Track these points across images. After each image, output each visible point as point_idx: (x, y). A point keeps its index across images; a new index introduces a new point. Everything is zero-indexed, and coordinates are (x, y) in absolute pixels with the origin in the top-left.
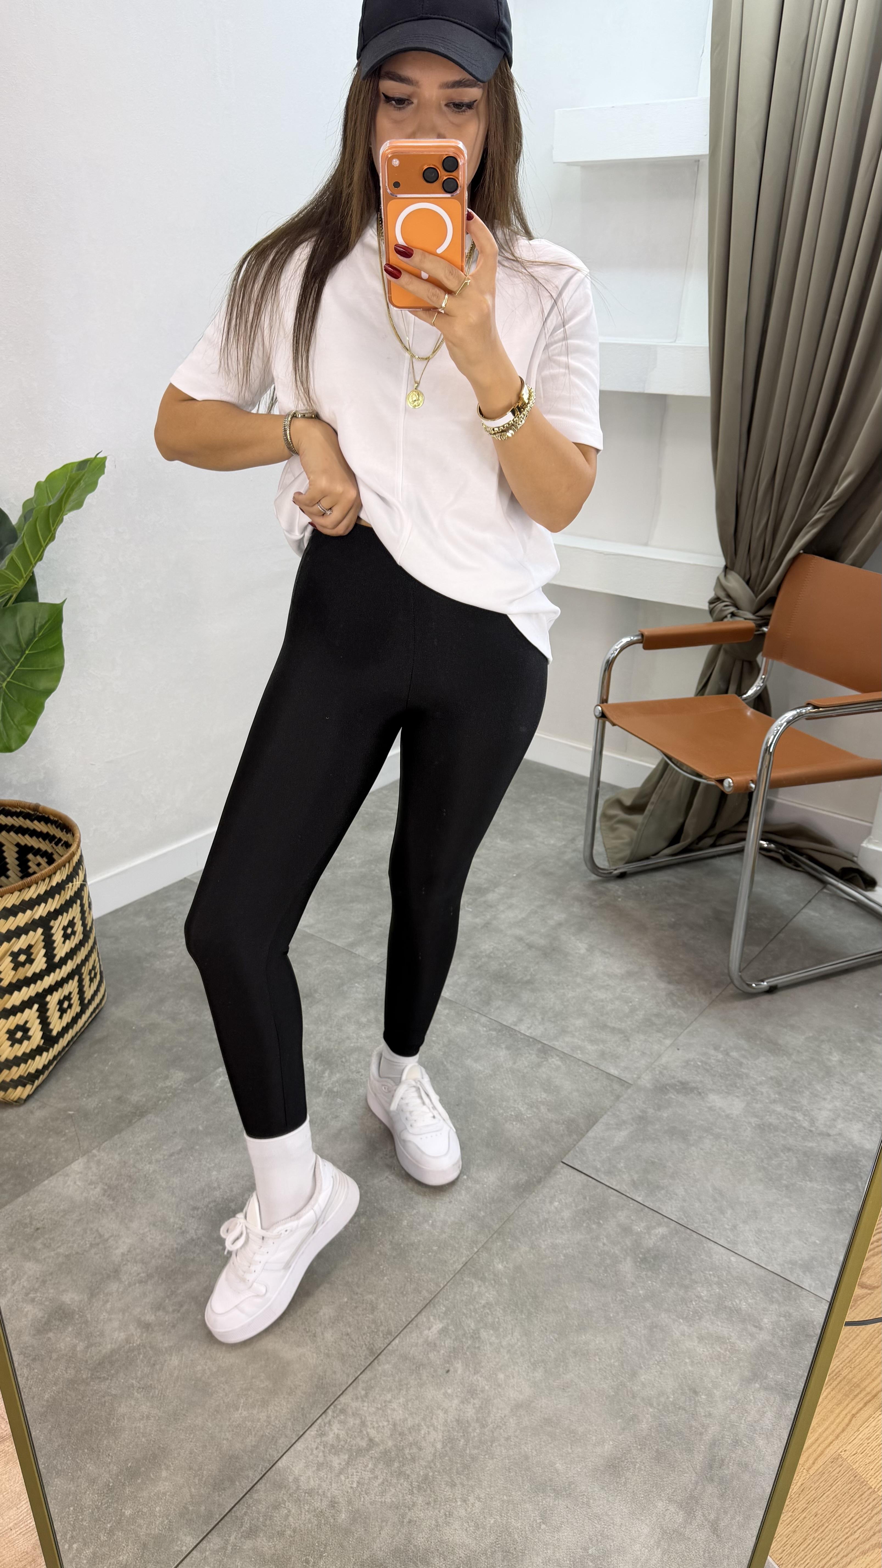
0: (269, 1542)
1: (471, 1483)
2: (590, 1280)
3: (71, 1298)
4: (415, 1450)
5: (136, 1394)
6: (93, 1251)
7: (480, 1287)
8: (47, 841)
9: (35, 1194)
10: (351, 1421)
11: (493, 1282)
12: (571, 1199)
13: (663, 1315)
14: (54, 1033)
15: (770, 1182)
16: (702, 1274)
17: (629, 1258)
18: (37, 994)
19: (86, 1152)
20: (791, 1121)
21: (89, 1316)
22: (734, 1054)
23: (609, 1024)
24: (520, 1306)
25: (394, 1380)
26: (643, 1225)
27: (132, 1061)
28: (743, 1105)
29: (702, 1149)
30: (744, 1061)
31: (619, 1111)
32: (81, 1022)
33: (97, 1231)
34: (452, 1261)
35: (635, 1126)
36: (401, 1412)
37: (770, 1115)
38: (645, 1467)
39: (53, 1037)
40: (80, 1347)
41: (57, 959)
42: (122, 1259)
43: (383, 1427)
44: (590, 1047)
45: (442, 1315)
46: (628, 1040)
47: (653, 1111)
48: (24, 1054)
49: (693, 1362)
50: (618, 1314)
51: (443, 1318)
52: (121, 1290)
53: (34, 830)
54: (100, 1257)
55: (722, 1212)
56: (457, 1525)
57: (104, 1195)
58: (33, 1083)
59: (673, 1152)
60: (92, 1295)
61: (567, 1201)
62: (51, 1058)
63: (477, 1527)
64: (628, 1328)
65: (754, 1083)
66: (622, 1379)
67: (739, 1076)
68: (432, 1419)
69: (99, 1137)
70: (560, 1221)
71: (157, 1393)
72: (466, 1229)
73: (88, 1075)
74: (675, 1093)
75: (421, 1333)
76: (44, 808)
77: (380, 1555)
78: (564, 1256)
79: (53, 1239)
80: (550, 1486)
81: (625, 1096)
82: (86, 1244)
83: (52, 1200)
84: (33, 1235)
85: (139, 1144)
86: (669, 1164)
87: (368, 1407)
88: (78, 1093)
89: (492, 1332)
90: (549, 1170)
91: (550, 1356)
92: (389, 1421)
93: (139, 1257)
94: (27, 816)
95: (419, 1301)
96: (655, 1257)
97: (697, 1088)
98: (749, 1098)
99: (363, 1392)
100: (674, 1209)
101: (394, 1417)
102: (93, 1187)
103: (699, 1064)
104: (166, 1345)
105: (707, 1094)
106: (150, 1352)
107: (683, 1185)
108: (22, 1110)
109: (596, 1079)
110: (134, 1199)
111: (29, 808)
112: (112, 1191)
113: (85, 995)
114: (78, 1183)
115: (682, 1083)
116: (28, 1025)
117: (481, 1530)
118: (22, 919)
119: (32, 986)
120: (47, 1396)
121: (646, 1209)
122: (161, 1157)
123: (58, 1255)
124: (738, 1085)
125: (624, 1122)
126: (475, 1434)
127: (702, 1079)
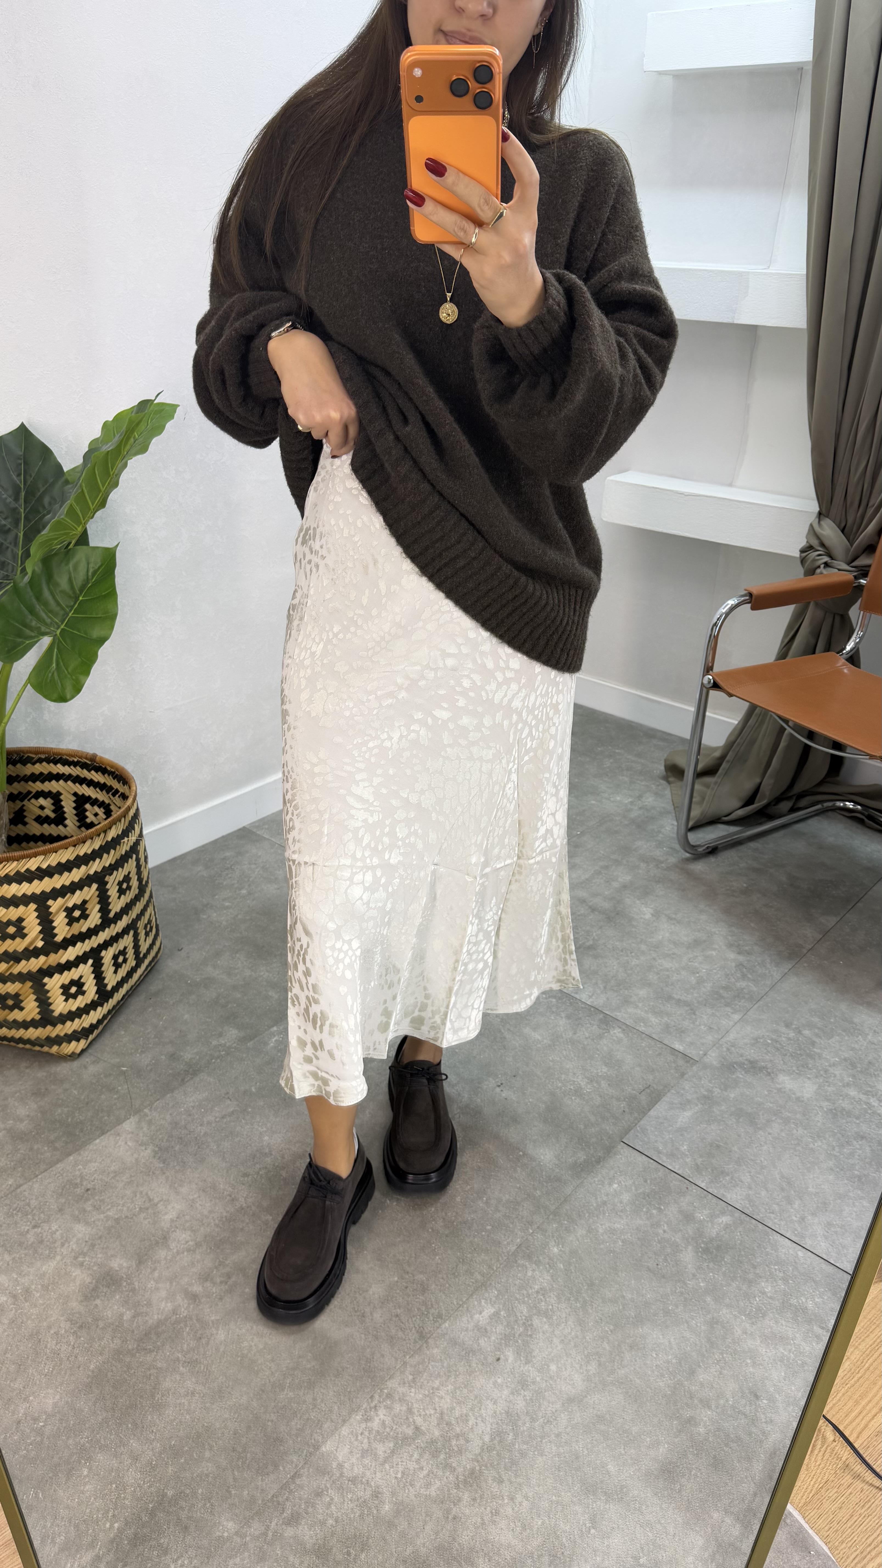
0: (310, 1530)
1: (519, 1480)
2: (649, 1269)
3: (119, 1263)
4: (462, 1442)
5: (181, 1368)
6: (142, 1215)
7: (534, 1270)
8: (104, 792)
9: (86, 1154)
10: (398, 1408)
11: (547, 1266)
12: (630, 1182)
13: (724, 1311)
14: (109, 988)
15: (842, 1172)
16: (767, 1269)
17: (690, 1248)
18: (92, 949)
19: (138, 1111)
20: (865, 1106)
21: (136, 1284)
22: (806, 1032)
23: (675, 996)
24: (575, 1294)
25: (443, 1366)
26: (706, 1212)
27: (186, 1016)
28: (815, 1087)
29: (770, 1134)
30: (817, 1040)
31: (684, 1089)
32: (136, 976)
33: (147, 1194)
34: (505, 1243)
35: (700, 1106)
36: (448, 1400)
37: (843, 1100)
38: (701, 1474)
39: (107, 991)
40: (128, 1315)
41: (112, 915)
42: (171, 1226)
43: (430, 1415)
44: (654, 1020)
45: (494, 1299)
46: (694, 1014)
47: (720, 1091)
48: (78, 1009)
49: (754, 1363)
50: (677, 1307)
51: (495, 1302)
52: (169, 1258)
53: (92, 780)
54: (149, 1222)
55: (790, 1202)
56: (503, 1524)
57: (154, 1157)
58: (87, 1037)
59: (739, 1136)
60: (140, 1262)
61: (627, 1184)
62: (106, 1013)
63: (524, 1528)
64: (687, 1322)
65: (827, 1064)
66: (679, 1377)
67: (810, 1056)
68: (480, 1409)
69: (151, 1095)
70: (619, 1205)
71: (202, 1368)
72: (521, 1209)
73: (142, 1029)
74: (743, 1073)
75: (472, 1317)
76: (101, 758)
77: (423, 1550)
78: (623, 1242)
79: (102, 1201)
80: (601, 1489)
81: (690, 1074)
82: (135, 1209)
83: (103, 1160)
84: (82, 1196)
85: (192, 1104)
86: (735, 1148)
87: (415, 1393)
88: (132, 1049)
89: (545, 1320)
90: (609, 1150)
91: (604, 1349)
92: (436, 1410)
93: (188, 1225)
94: (84, 766)
95: (471, 1284)
96: (718, 1248)
97: (765, 1068)
98: (821, 1081)
99: (411, 1377)
100: (739, 1197)
101: (441, 1405)
102: (144, 1148)
103: (769, 1041)
104: (213, 1318)
105: (777, 1075)
106: (198, 1325)
107: (750, 1172)
108: (76, 1064)
109: (660, 1054)
110: (184, 1163)
111: (86, 758)
112: (163, 1153)
113: (141, 950)
114: (130, 1144)
115: (751, 1062)
116: (82, 980)
117: (528, 1530)
118: (76, 875)
119: (87, 941)
120: (92, 1367)
121: (710, 1195)
122: (213, 1119)
123: (108, 1218)
124: (810, 1066)
125: (689, 1101)
126: (525, 1428)
127: (772, 1058)
